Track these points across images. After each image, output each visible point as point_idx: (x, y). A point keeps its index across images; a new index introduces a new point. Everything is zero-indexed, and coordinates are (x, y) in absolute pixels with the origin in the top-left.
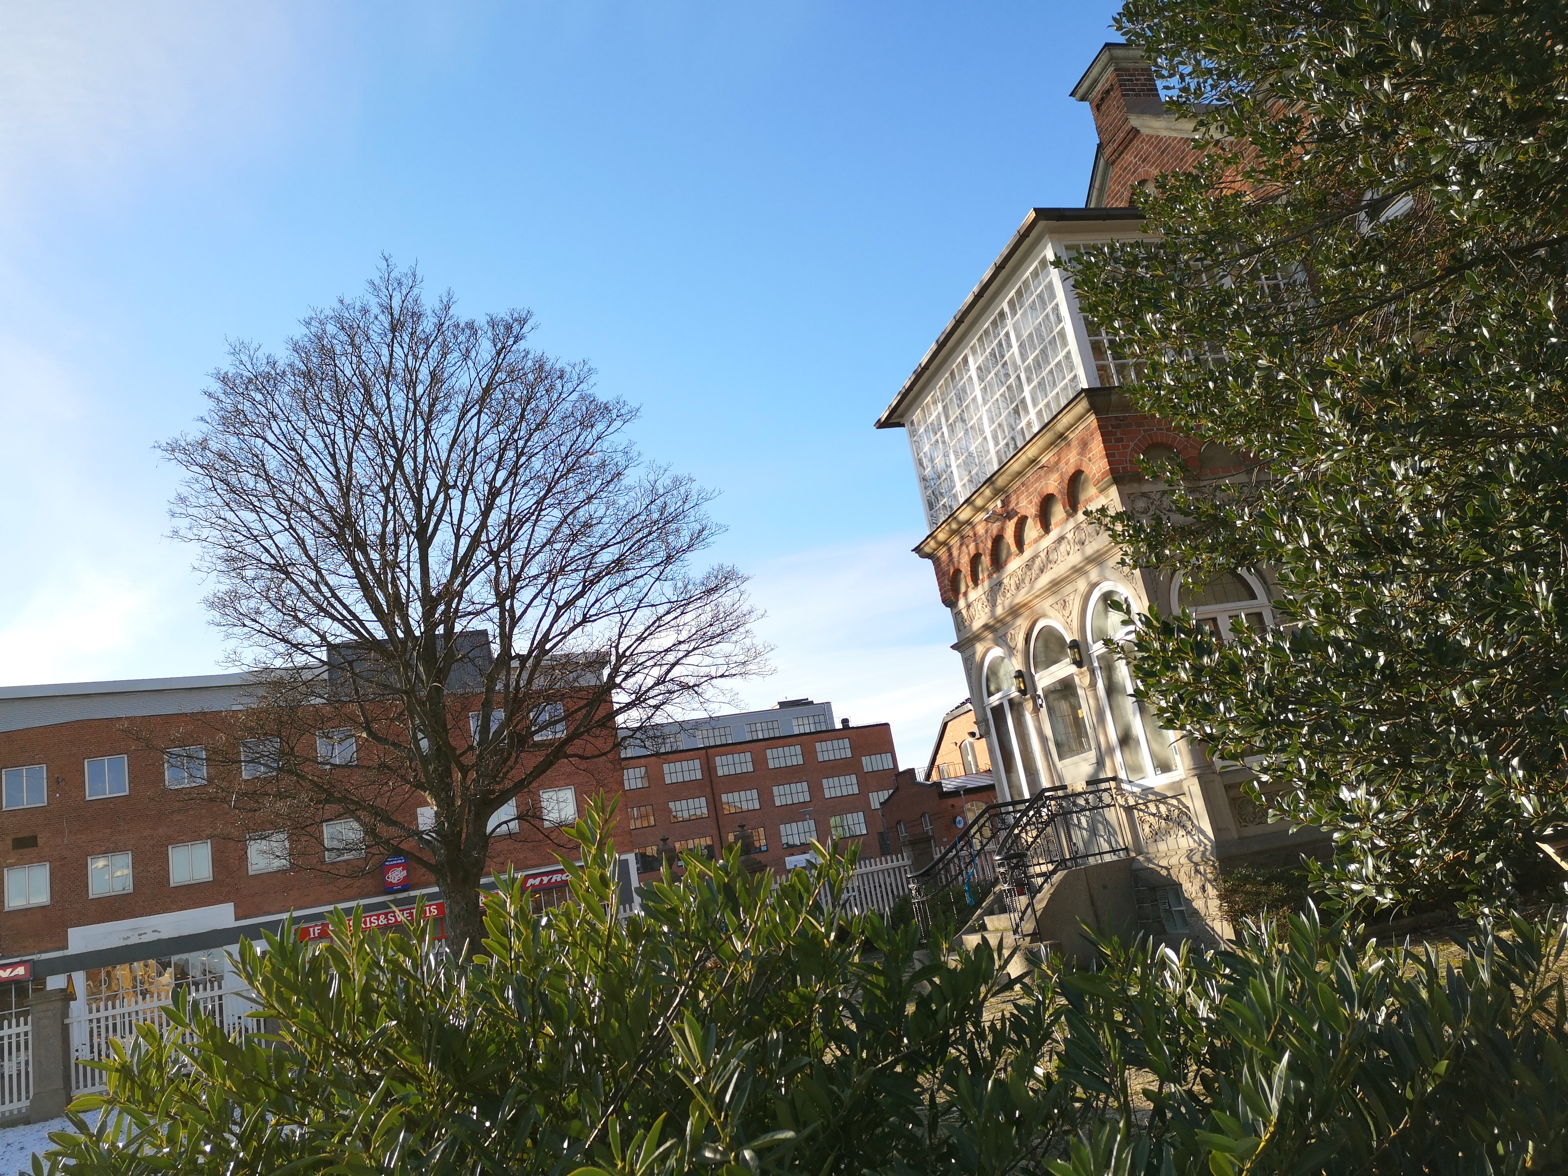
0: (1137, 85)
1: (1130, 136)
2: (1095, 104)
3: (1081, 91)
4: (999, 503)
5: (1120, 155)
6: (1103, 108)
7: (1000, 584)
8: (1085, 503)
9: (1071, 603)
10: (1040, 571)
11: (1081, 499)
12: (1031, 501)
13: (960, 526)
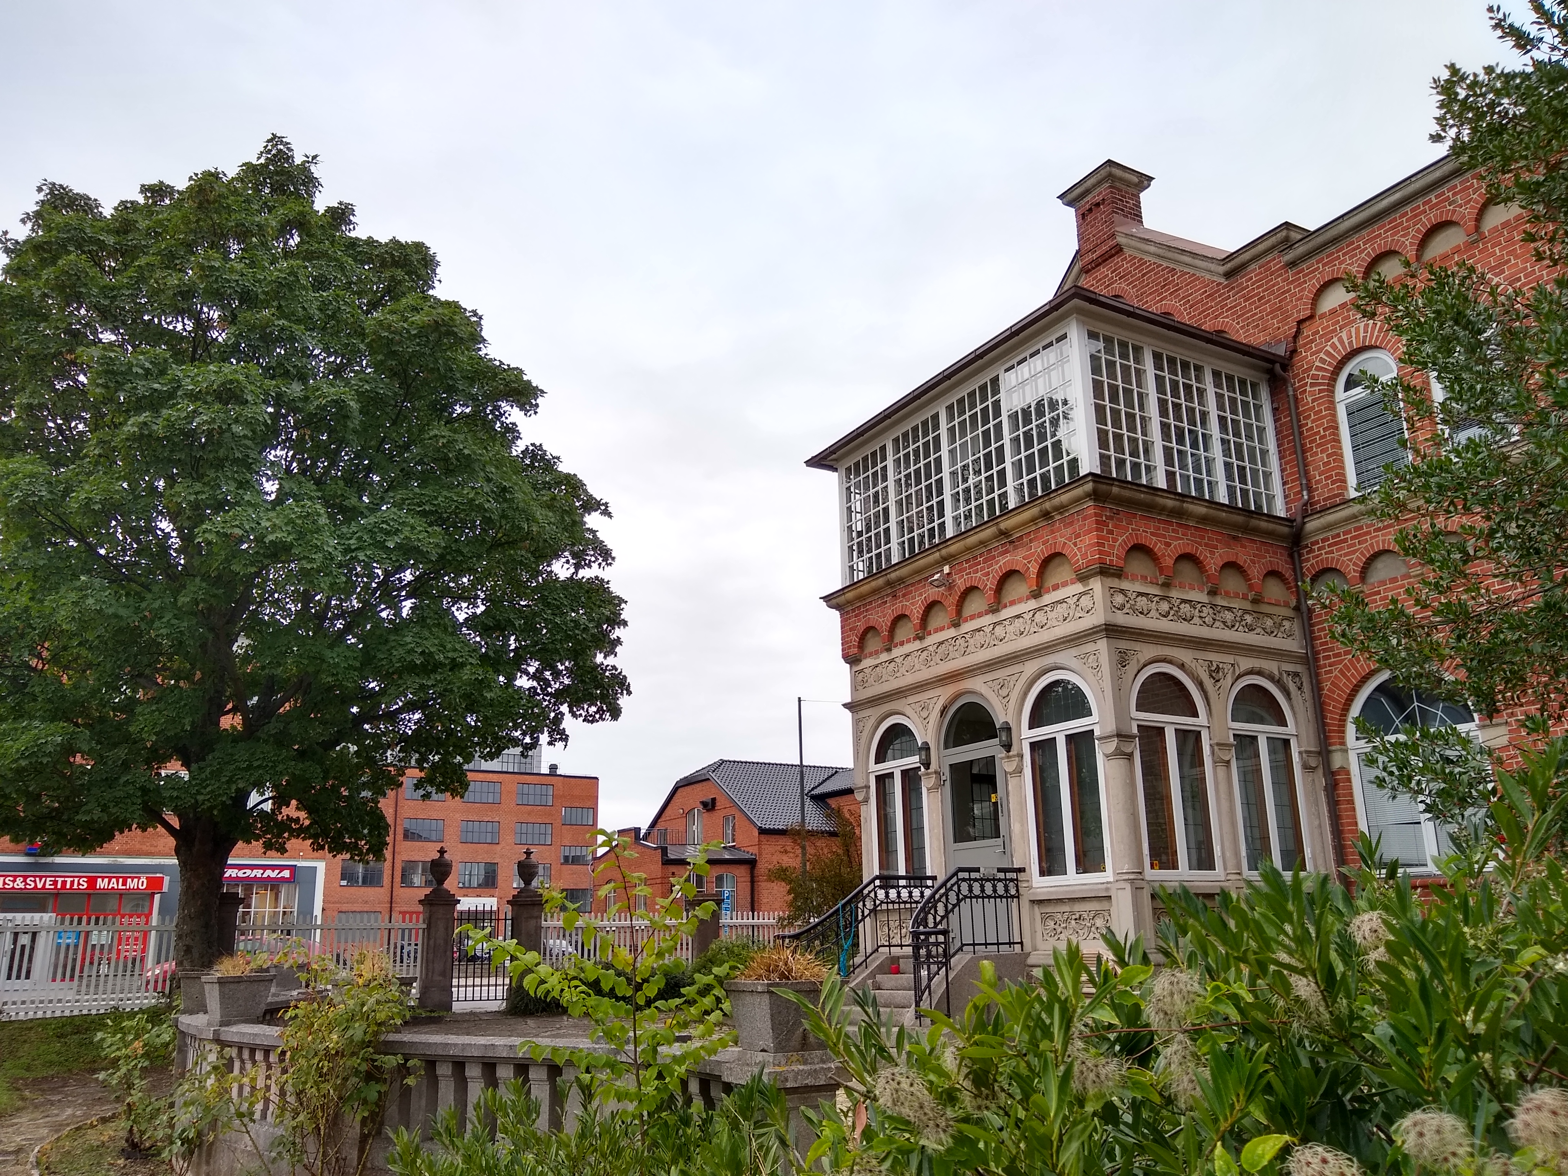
0: (1126, 207)
1: (1115, 250)
2: (1081, 212)
3: (1070, 197)
4: (946, 569)
6: (1089, 218)
7: (923, 650)
8: (1056, 587)
9: (1012, 684)
10: (979, 645)
11: (1050, 582)
12: (988, 574)
13: (889, 584)
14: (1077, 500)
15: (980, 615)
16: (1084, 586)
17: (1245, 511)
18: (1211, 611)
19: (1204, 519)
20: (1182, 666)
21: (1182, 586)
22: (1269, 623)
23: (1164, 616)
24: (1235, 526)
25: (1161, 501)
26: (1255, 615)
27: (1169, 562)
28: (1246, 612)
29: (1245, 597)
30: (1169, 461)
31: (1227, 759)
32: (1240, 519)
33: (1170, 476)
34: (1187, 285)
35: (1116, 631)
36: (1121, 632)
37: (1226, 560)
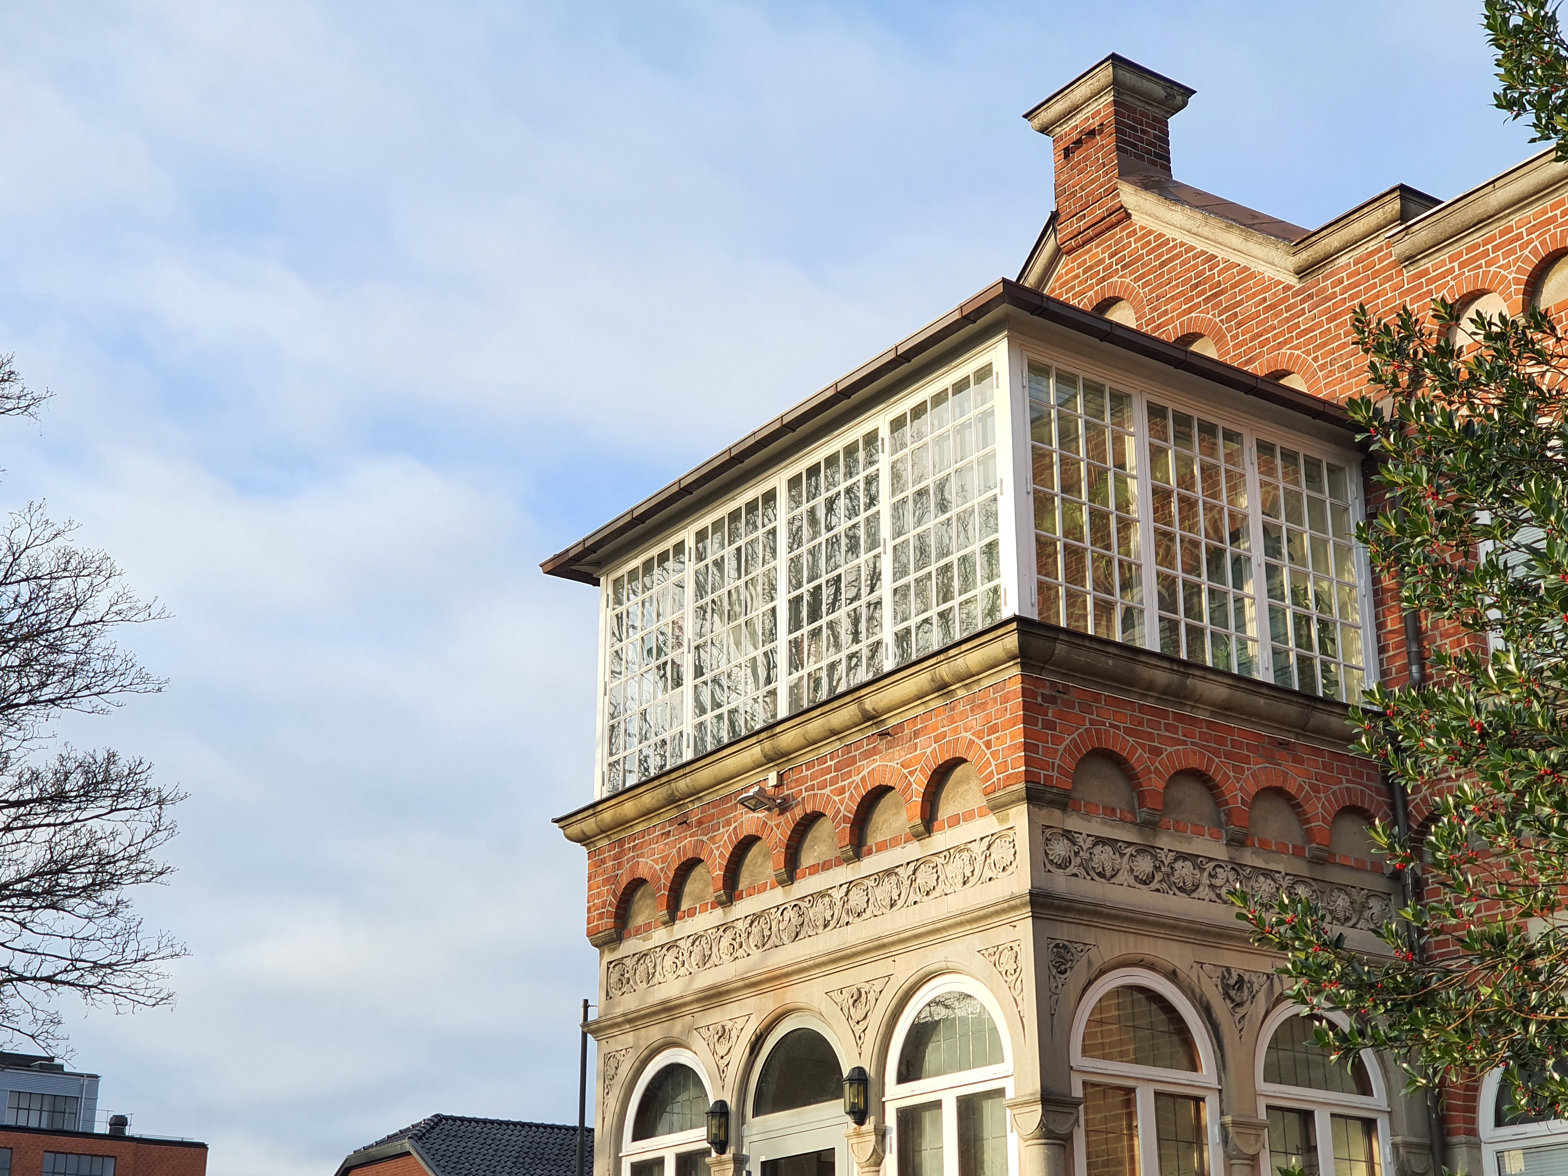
0: (1141, 140)
1: (1114, 218)
2: (1062, 145)
3: (1046, 116)
4: (772, 778)
5: (1085, 243)
6: (1076, 157)
7: (726, 927)
8: (955, 821)
9: (872, 997)
10: (820, 923)
11: (945, 811)
12: (842, 791)
13: (673, 801)
14: (993, 665)
15: (826, 866)
16: (1000, 821)
17: (1307, 697)
18: (1232, 876)
19: (1224, 708)
20: (1172, 976)
21: (1179, 829)
22: (1342, 902)
23: (1144, 882)
24: (1283, 723)
25: (1146, 673)
26: (1315, 886)
27: (1156, 783)
28: (1299, 880)
29: (1298, 852)
30: (1167, 602)
31: (1250, 1151)
32: (1291, 710)
33: (1170, 628)
34: (1234, 286)
35: (1051, 906)
36: (1060, 908)
37: (1264, 784)
